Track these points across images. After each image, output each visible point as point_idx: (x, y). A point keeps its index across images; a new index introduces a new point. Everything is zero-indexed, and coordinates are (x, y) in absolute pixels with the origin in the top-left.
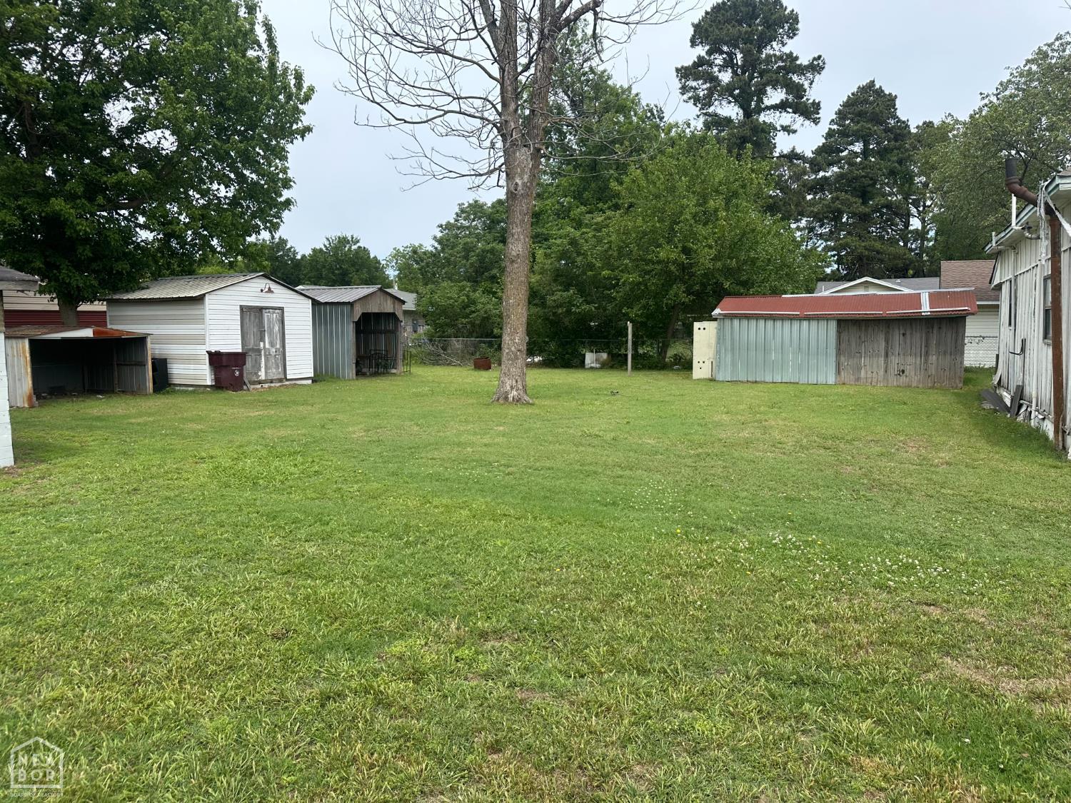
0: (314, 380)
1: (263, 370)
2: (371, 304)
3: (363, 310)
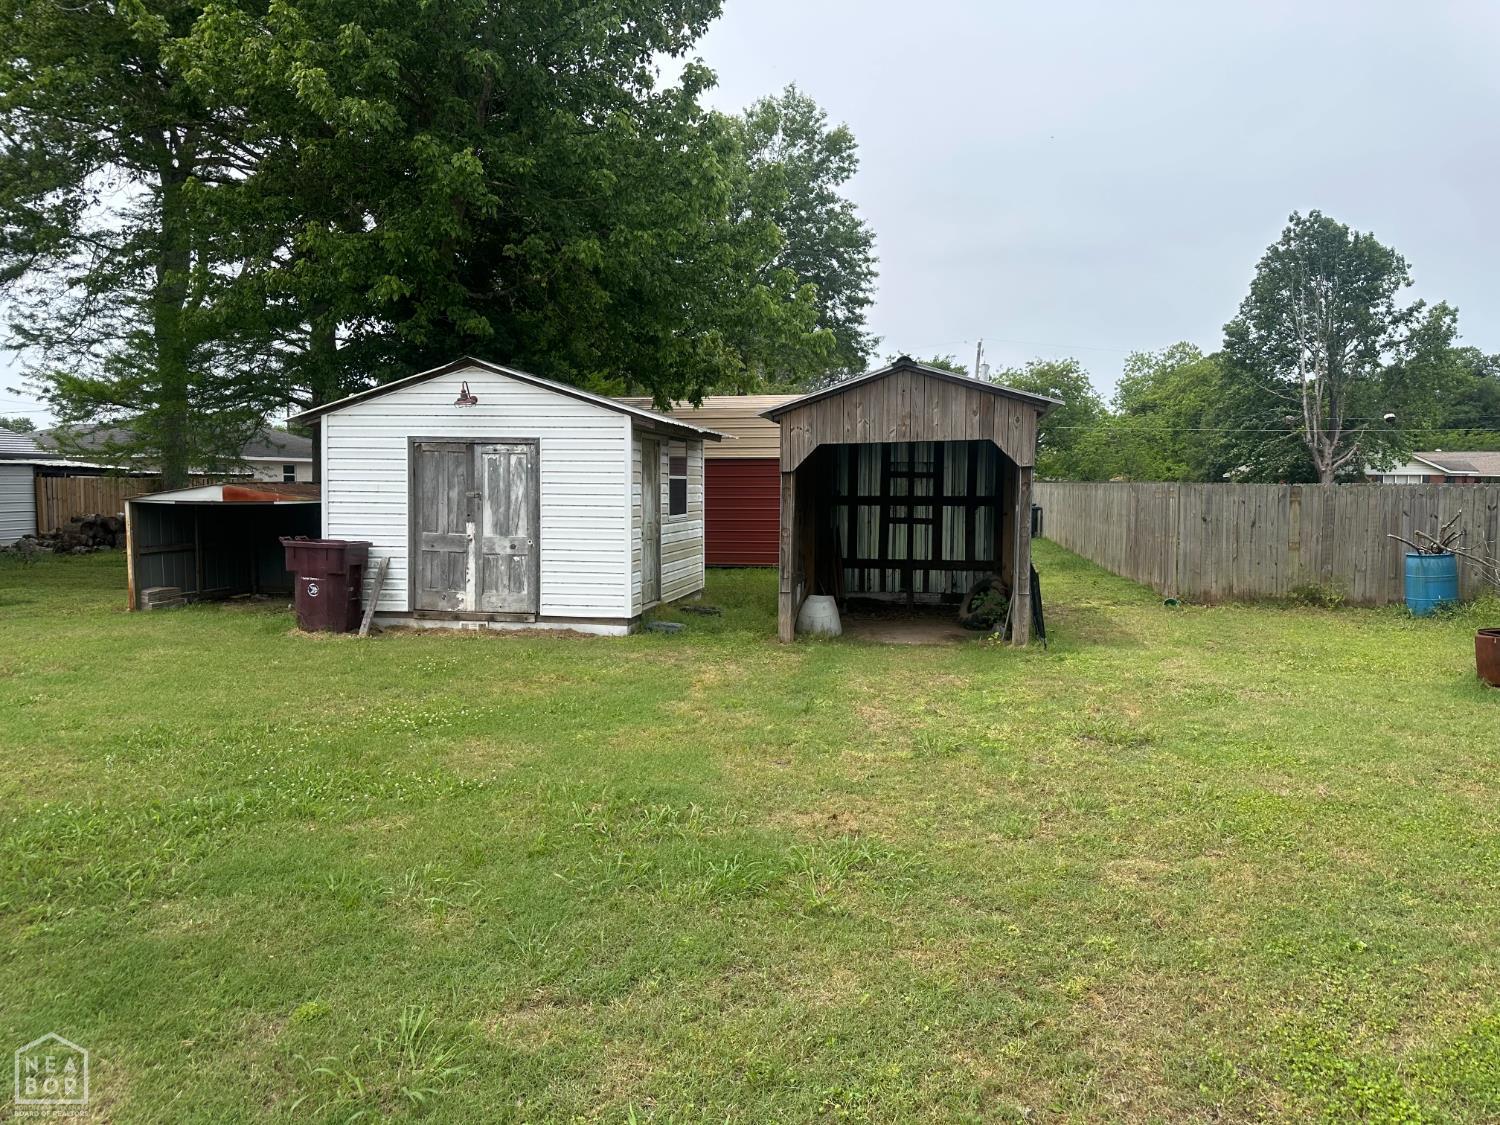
0: (640, 624)
1: (471, 587)
2: (863, 416)
3: (824, 436)
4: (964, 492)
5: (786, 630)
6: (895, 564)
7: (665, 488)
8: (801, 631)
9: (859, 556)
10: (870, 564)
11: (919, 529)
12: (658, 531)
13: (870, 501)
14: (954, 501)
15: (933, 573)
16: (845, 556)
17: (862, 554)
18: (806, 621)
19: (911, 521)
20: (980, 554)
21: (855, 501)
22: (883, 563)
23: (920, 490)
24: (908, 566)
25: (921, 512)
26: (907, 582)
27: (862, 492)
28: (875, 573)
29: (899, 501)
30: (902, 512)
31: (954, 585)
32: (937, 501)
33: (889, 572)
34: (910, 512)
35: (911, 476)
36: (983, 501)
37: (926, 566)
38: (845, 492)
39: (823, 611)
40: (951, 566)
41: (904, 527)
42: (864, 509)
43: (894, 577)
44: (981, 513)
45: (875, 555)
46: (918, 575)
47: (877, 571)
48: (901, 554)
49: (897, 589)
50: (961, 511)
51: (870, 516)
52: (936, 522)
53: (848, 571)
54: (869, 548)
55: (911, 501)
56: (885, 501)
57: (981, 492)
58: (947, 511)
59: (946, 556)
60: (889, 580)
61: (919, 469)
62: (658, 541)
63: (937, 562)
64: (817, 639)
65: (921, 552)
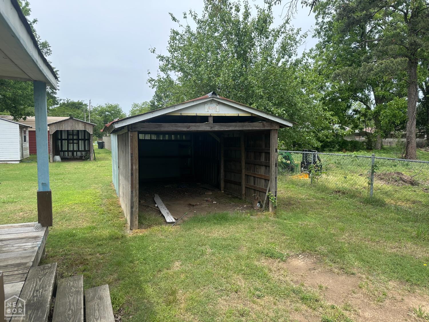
0: (21, 161)
2: (64, 125)
3: (57, 129)
4: (83, 138)
5: (51, 161)
6: (70, 151)
7: (23, 137)
8: (54, 161)
9: (63, 150)
10: (65, 151)
11: (75, 145)
12: (22, 145)
13: (65, 140)
14: (81, 140)
15: (78, 153)
16: (60, 150)
17: (64, 149)
18: (55, 160)
19: (73, 143)
20: (87, 149)
21: (62, 140)
22: (68, 151)
23: (75, 138)
24: (73, 151)
25: (75, 141)
26: (73, 154)
27: (63, 138)
28: (66, 153)
29: (71, 140)
30: (71, 141)
31: (82, 154)
32: (78, 140)
33: (69, 152)
34: (73, 142)
35: (73, 135)
36: (87, 140)
37: (76, 151)
38: (60, 138)
39: (58, 158)
40: (81, 151)
41: (72, 144)
42: (64, 141)
43: (70, 154)
44: (86, 142)
45: (66, 149)
46: (75, 153)
47: (67, 152)
48: (72, 149)
49: (71, 156)
50: (83, 141)
51: (65, 143)
52: (78, 143)
53: (61, 153)
54: (65, 148)
55: (73, 140)
56: (68, 140)
57: (86, 138)
58: (80, 141)
59: (80, 149)
60: (69, 154)
61: (74, 134)
62: (22, 147)
63: (79, 151)
64: (57, 162)
65: (76, 148)
